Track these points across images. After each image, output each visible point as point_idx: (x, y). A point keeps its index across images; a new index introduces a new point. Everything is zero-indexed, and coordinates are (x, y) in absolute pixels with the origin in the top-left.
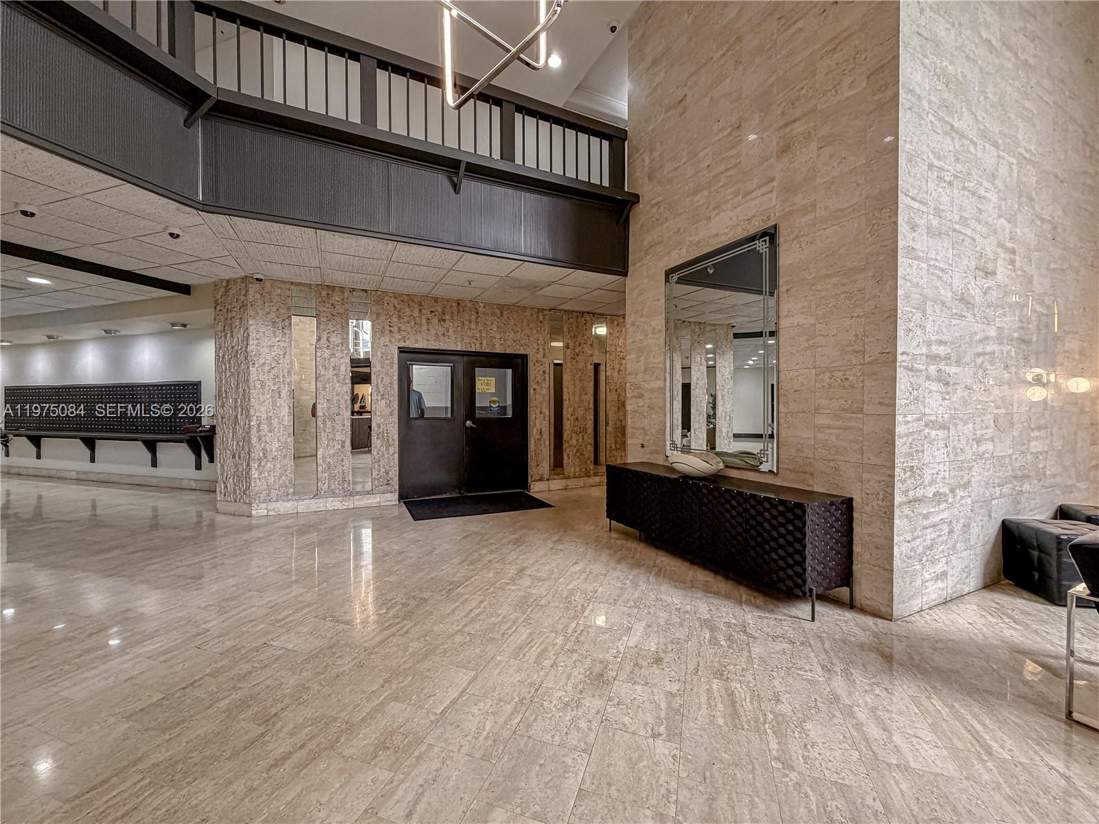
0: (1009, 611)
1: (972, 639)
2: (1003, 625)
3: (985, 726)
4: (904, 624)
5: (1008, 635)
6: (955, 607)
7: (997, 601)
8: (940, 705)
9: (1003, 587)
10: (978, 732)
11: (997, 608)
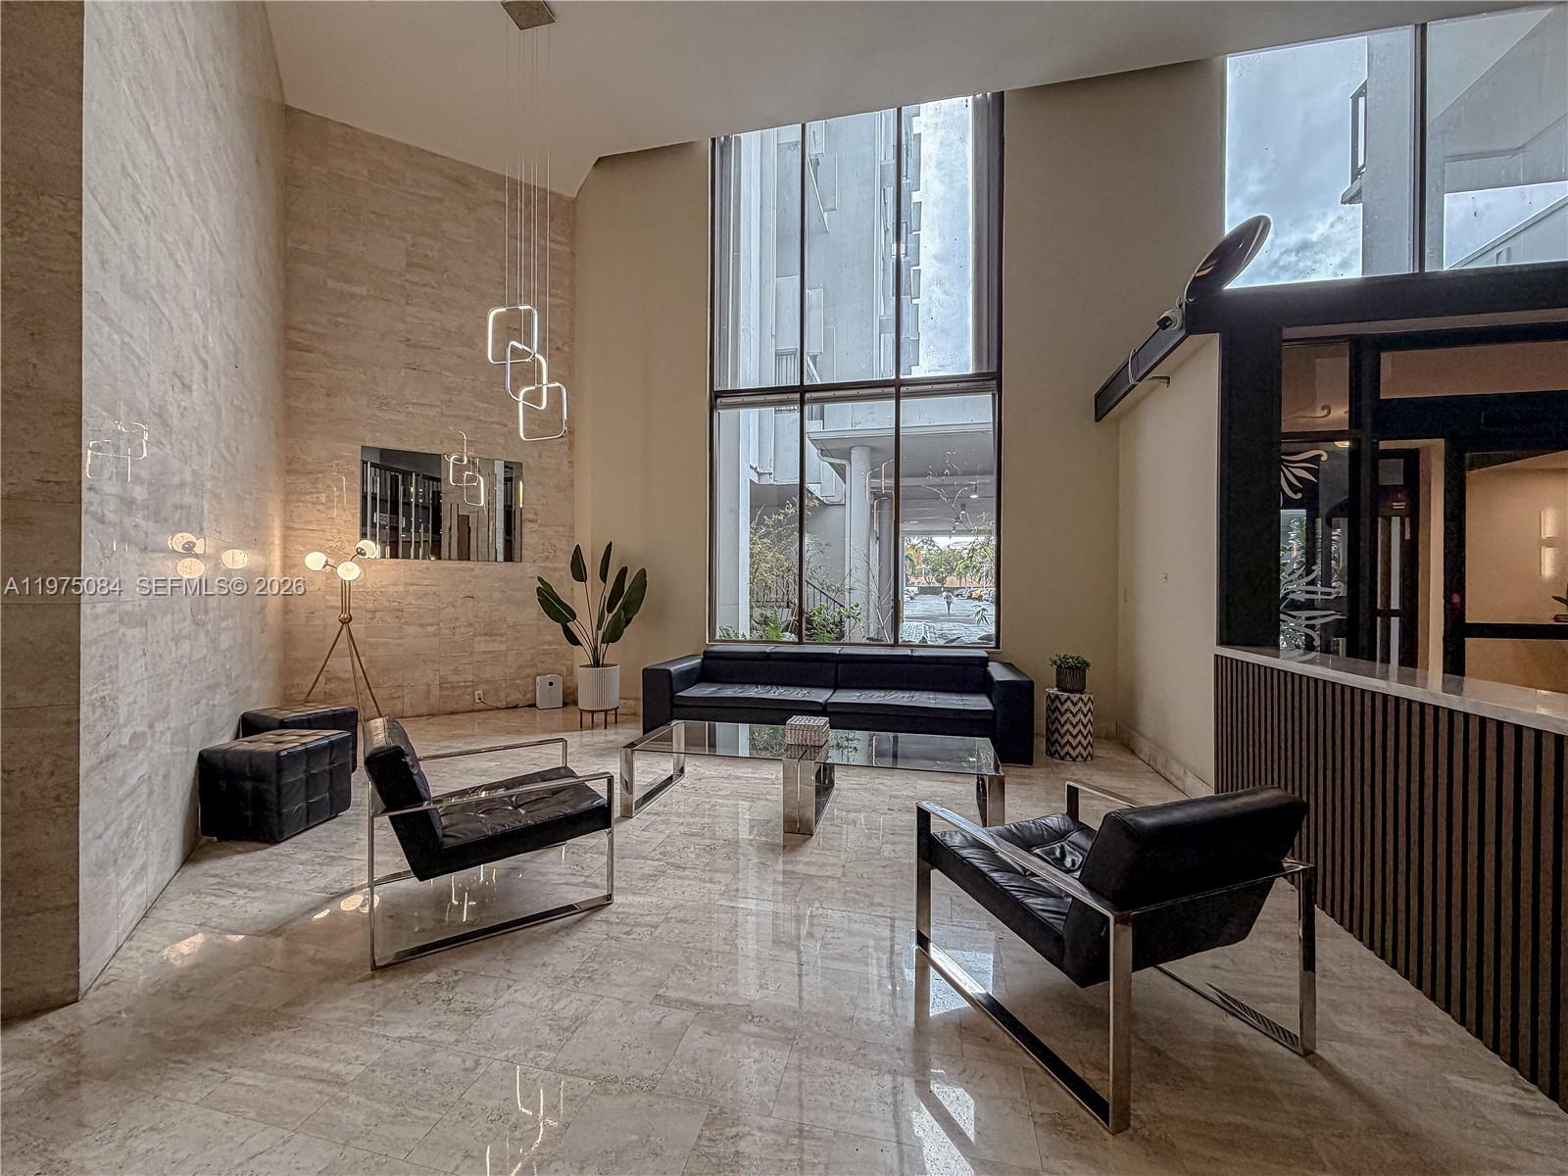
0: (235, 879)
1: (220, 945)
2: (242, 902)
3: (315, 1053)
4: (103, 991)
5: (256, 911)
6: (164, 912)
7: (212, 872)
8: (248, 1078)
9: (206, 849)
10: (315, 1070)
11: (219, 883)
